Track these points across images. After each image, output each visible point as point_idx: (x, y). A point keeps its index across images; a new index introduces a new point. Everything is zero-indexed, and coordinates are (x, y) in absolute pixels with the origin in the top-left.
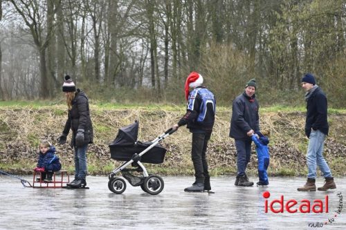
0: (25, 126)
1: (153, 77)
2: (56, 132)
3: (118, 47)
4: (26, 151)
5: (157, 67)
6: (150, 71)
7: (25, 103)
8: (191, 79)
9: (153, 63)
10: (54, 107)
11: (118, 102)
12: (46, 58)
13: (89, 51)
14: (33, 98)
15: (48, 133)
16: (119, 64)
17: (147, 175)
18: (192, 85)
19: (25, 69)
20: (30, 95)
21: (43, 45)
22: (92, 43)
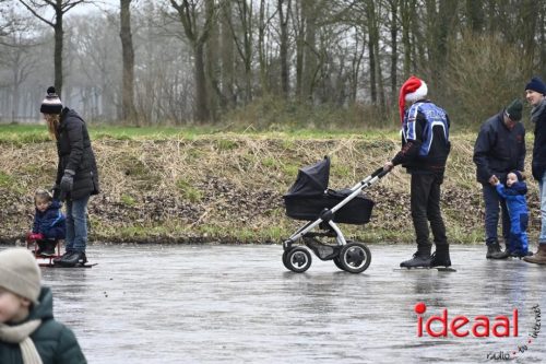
0: (172, 166)
1: (373, 87)
2: (222, 176)
3: (318, 41)
4: (173, 207)
5: (380, 71)
6: (368, 77)
7: (171, 131)
8: (409, 88)
9: (372, 65)
10: (217, 136)
11: (318, 126)
12: (205, 59)
13: (273, 48)
14: (184, 122)
15: (208, 177)
16: (319, 66)
17: (345, 243)
18: (409, 97)
19: (171, 76)
20: (180, 117)
21: (199, 38)
22: (276, 34)
